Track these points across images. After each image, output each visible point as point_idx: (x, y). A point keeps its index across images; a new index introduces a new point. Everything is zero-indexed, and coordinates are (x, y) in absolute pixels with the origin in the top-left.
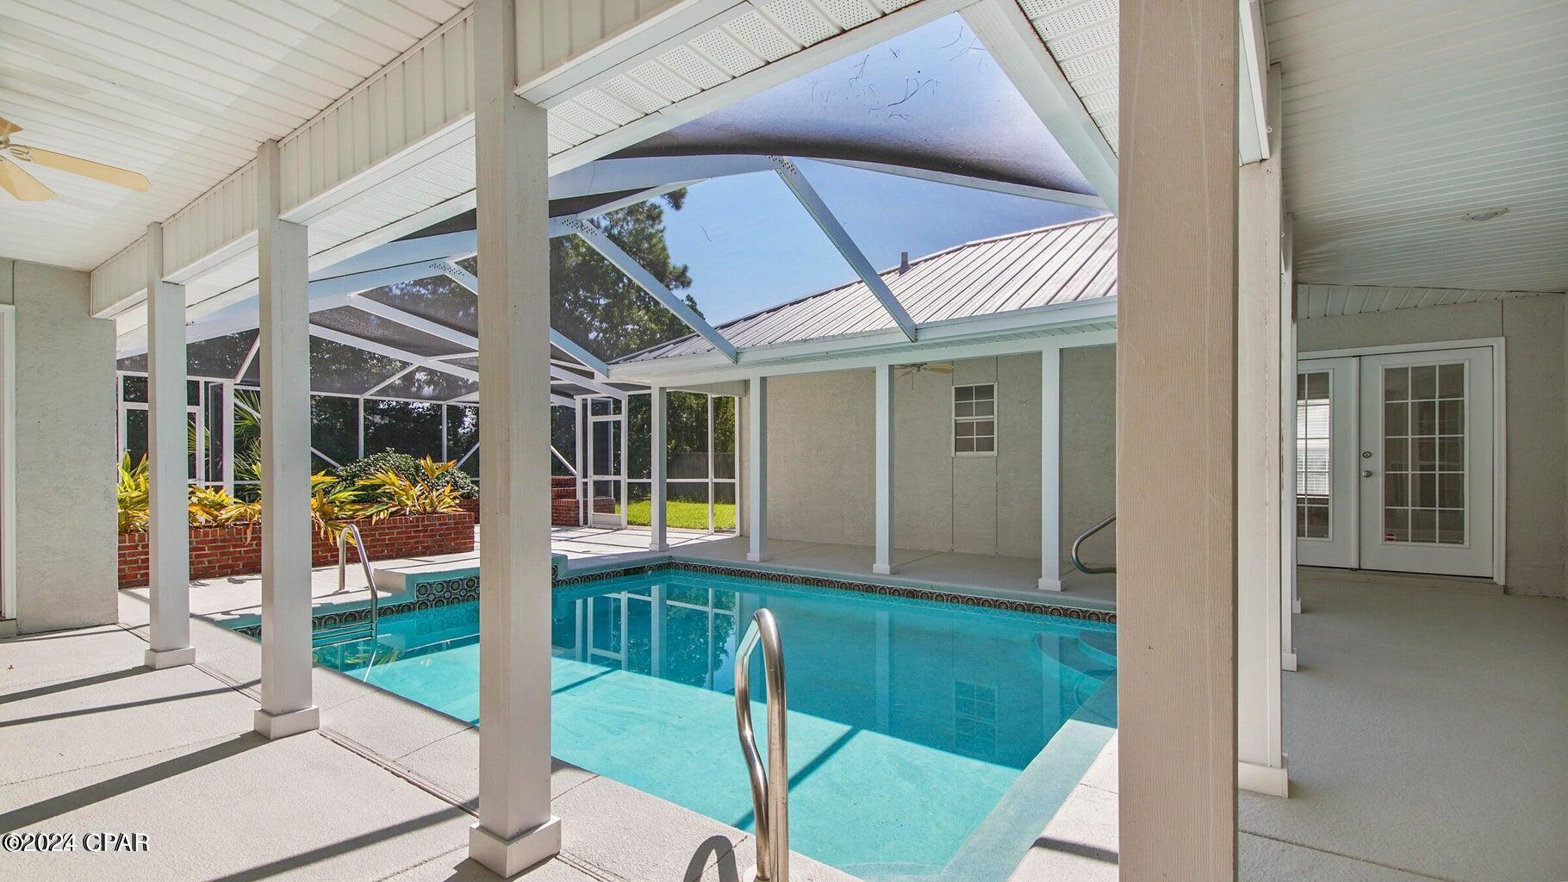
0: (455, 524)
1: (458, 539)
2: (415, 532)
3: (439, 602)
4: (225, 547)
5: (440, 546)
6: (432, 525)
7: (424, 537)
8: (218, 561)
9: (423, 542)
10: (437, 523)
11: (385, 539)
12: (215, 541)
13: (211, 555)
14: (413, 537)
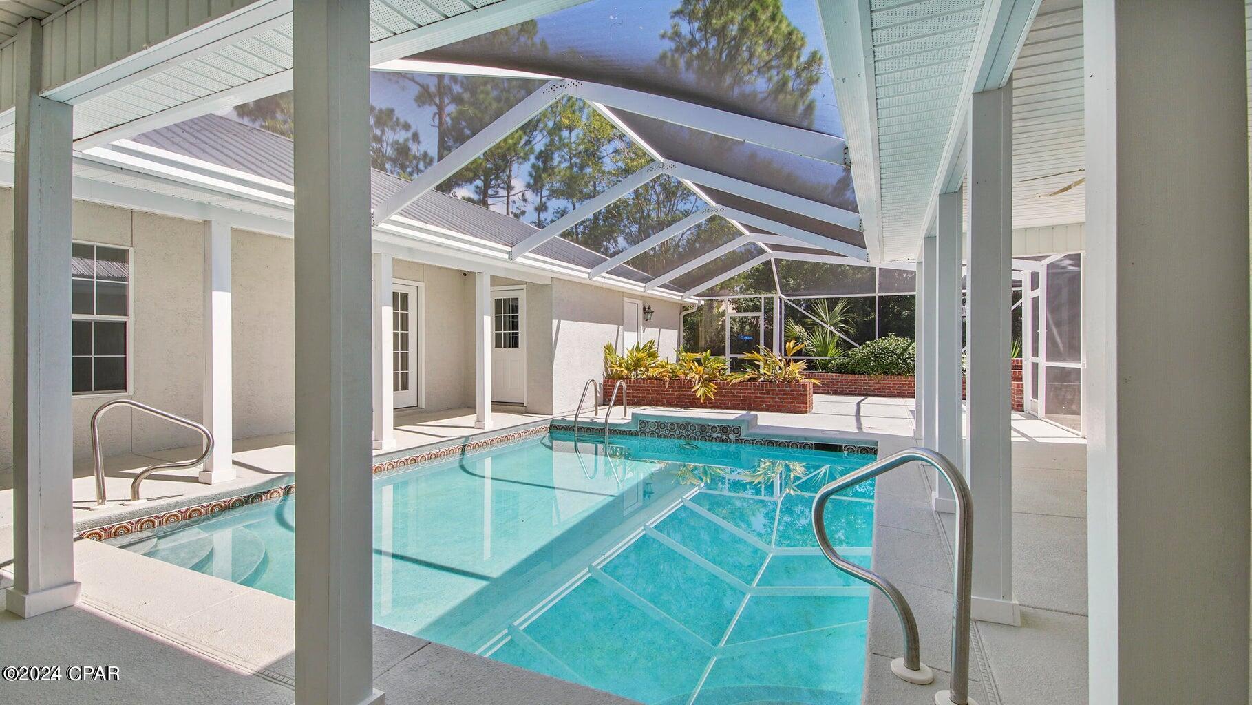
0: (791, 391)
1: (794, 402)
2: (761, 394)
3: (652, 434)
4: (659, 390)
5: (778, 406)
6: (773, 390)
7: (767, 398)
8: (656, 397)
9: (766, 402)
10: (777, 389)
11: (740, 397)
12: (654, 387)
13: (652, 394)
14: (760, 397)
